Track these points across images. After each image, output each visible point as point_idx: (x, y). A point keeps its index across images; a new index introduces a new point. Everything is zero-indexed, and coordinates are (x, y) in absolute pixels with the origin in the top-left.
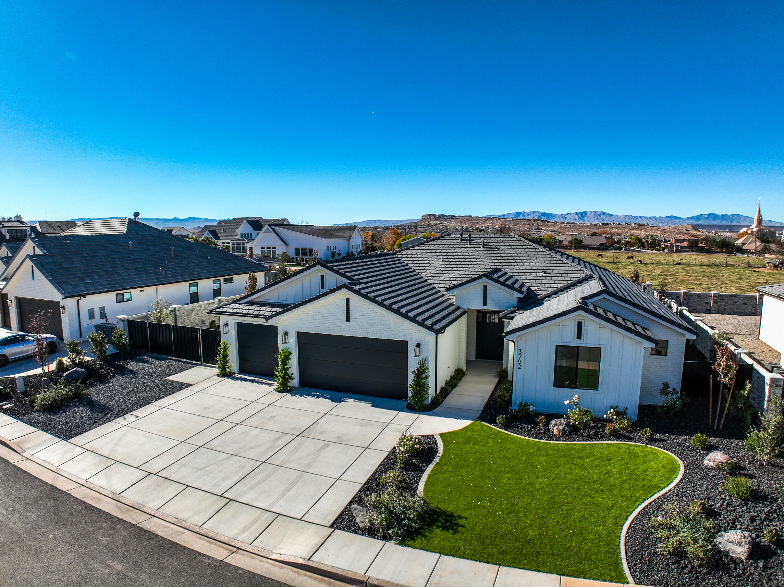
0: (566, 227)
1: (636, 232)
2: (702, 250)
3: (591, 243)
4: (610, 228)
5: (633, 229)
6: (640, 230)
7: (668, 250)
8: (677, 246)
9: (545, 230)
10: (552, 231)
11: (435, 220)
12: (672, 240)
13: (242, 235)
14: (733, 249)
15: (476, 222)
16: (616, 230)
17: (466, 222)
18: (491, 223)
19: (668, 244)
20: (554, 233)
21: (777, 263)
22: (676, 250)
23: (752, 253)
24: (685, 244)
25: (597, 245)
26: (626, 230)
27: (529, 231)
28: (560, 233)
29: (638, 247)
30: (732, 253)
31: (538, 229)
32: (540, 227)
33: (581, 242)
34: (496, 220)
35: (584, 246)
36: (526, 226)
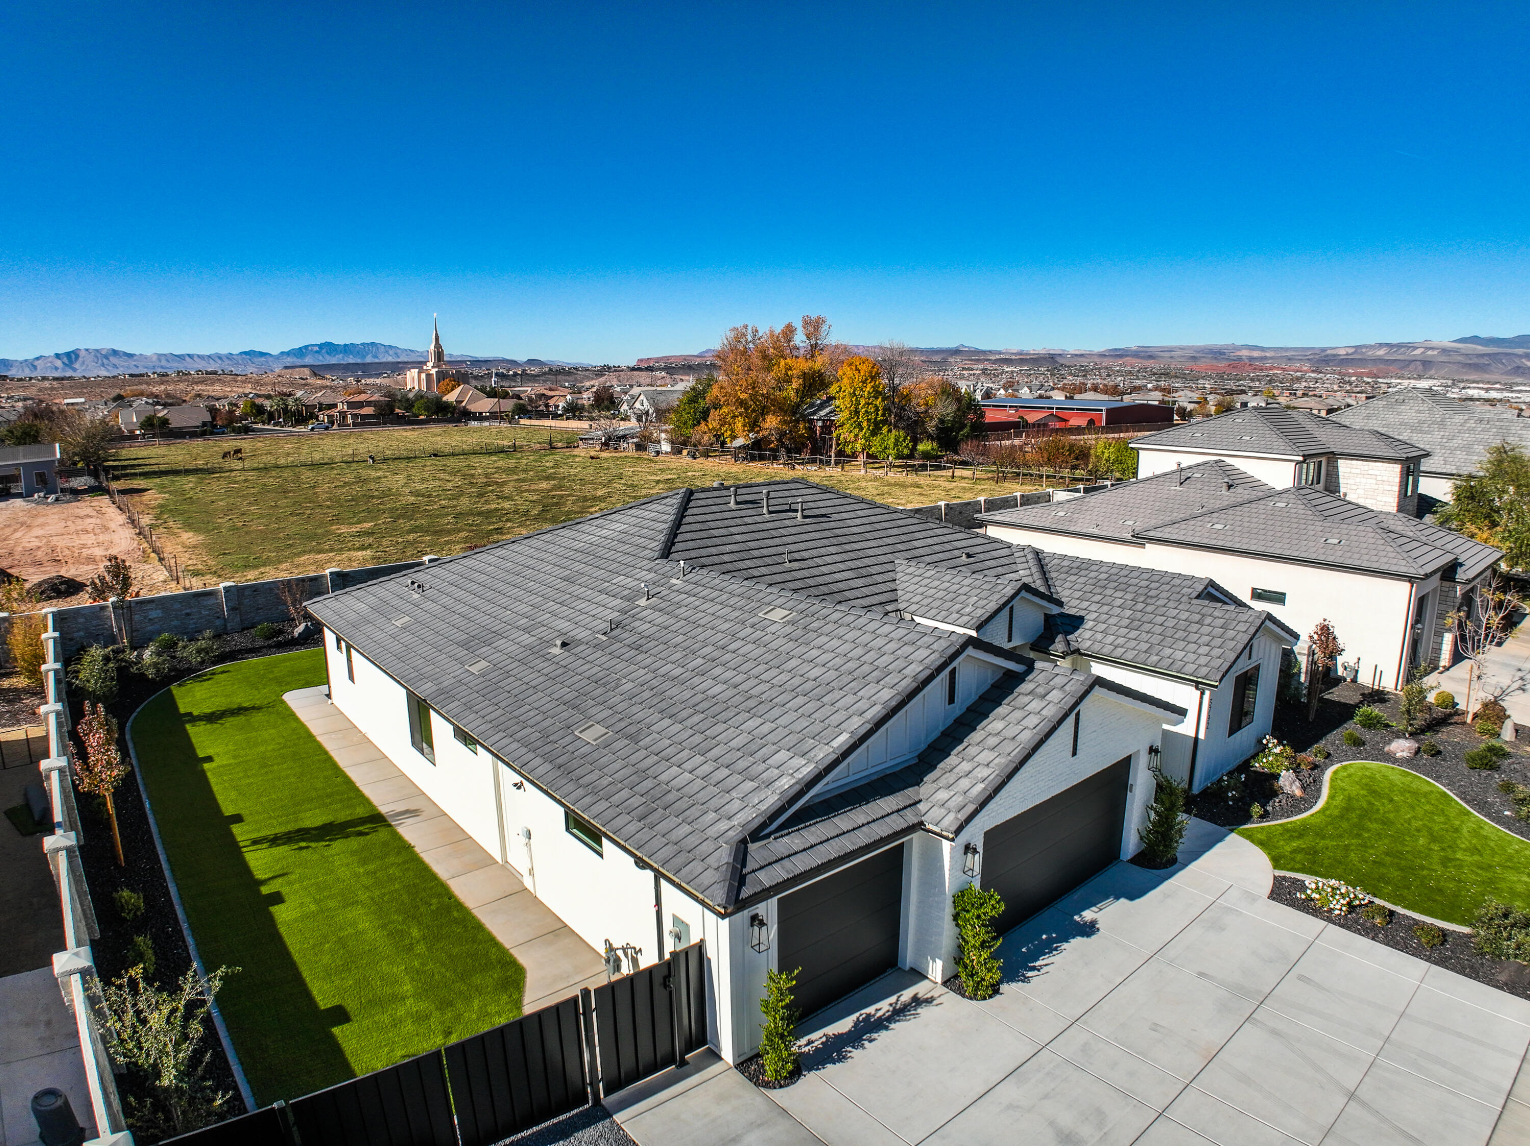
0: (52, 389)
1: (204, 388)
2: (401, 421)
3: (184, 424)
4: (148, 384)
5: (197, 383)
6: (212, 384)
7: (339, 425)
8: (354, 416)
9: (8, 398)
12: (340, 406)
14: (453, 414)
16: (163, 387)
19: (334, 412)
21: (603, 439)
22: (355, 425)
23: (487, 418)
24: (369, 410)
25: (198, 427)
26: (182, 386)
29: (264, 423)
30: (461, 422)
33: (165, 422)
35: (171, 430)
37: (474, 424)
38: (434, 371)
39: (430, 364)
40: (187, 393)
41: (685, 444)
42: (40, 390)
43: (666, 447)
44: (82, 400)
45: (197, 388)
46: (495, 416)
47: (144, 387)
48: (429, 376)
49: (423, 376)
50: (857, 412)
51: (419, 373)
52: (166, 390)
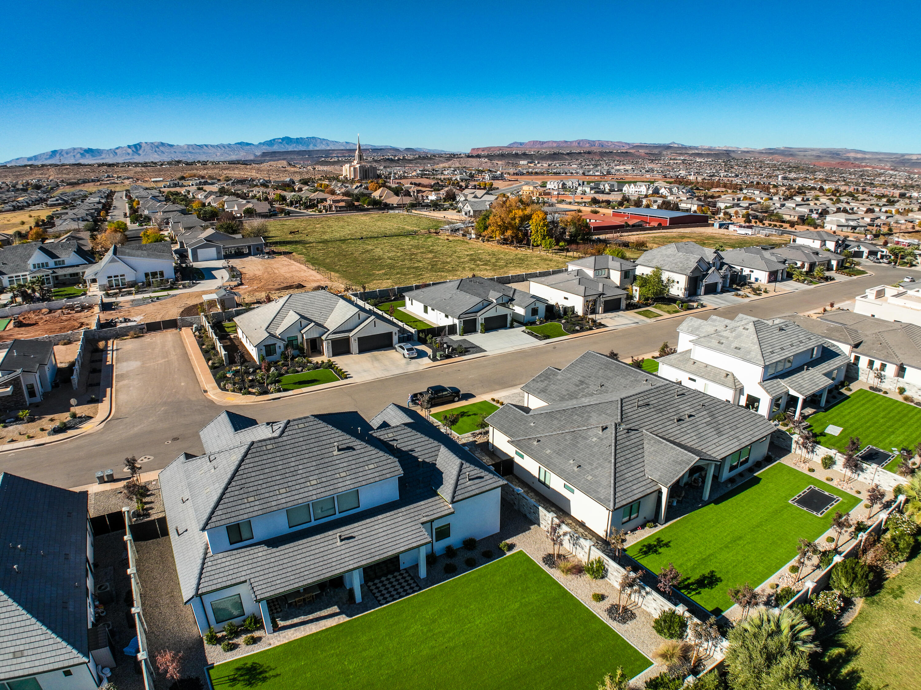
0: (143, 172)
1: (228, 172)
2: (358, 209)
4: (197, 170)
5: (224, 169)
6: (233, 170)
7: (329, 211)
9: (118, 177)
10: (128, 178)
12: (329, 201)
13: (34, 265)
14: (379, 205)
15: (19, 175)
16: (205, 172)
17: (5, 176)
19: (325, 204)
20: (131, 180)
22: (337, 211)
23: (396, 208)
24: (343, 204)
26: (216, 171)
27: (98, 181)
28: (138, 179)
30: (385, 210)
31: (108, 176)
34: (48, 169)
36: (91, 174)
37: (391, 212)
38: (358, 166)
39: (356, 162)
40: (220, 176)
41: (480, 236)
42: (135, 173)
43: (473, 236)
44: (161, 179)
45: (225, 172)
46: (400, 206)
47: (195, 171)
48: (355, 169)
49: (352, 168)
50: (537, 231)
51: (350, 167)
52: (207, 173)
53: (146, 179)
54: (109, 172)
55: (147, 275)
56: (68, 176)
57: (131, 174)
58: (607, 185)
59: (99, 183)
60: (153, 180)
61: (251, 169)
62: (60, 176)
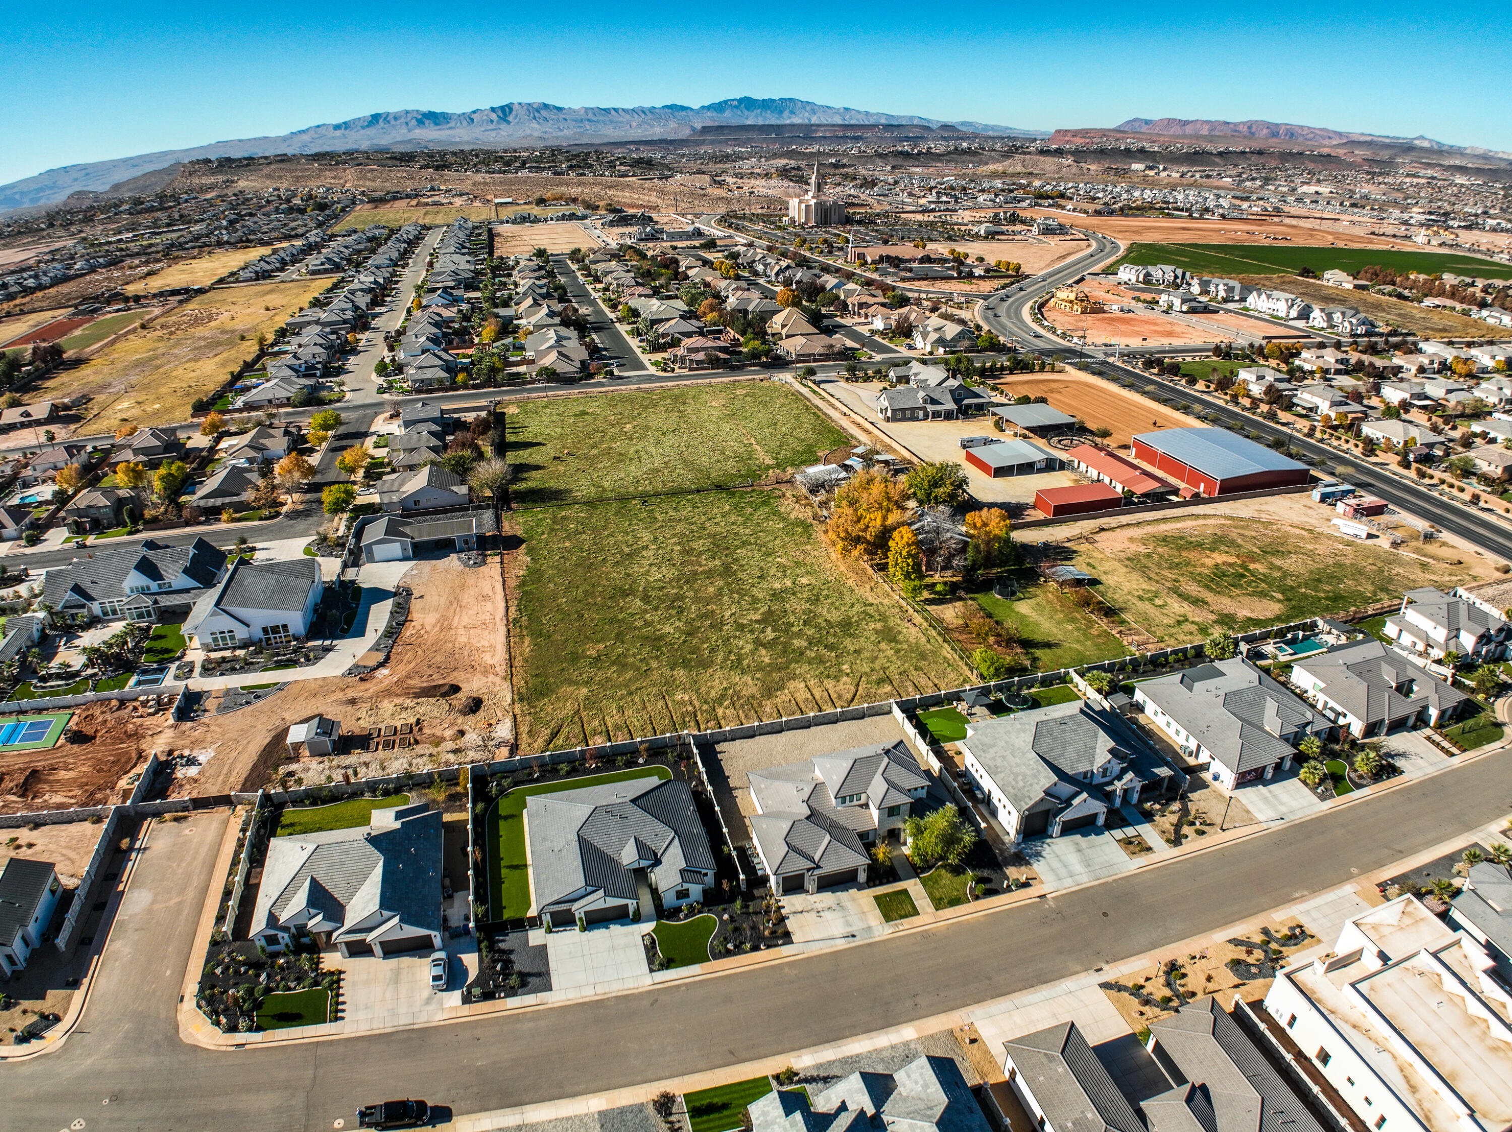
0: (485, 184)
1: (615, 193)
3: (566, 370)
4: (568, 185)
9: (446, 192)
10: (461, 195)
11: (213, 174)
16: (580, 189)
17: (280, 177)
18: (334, 178)
20: (465, 197)
24: (701, 356)
25: (576, 372)
27: (417, 196)
28: (475, 197)
31: (432, 189)
32: (436, 184)
34: (345, 170)
35: (558, 375)
36: (408, 183)
38: (813, 202)
39: (811, 194)
40: (601, 199)
42: (474, 184)
44: (510, 200)
47: (564, 188)
48: (808, 207)
49: (803, 206)
51: (800, 202)
52: (582, 193)
53: (489, 197)
54: (436, 180)
55: (265, 630)
56: (373, 184)
57: (466, 186)
58: (1221, 287)
59: (414, 202)
60: (497, 201)
61: (650, 189)
62: (361, 183)
